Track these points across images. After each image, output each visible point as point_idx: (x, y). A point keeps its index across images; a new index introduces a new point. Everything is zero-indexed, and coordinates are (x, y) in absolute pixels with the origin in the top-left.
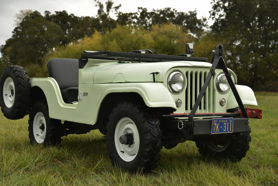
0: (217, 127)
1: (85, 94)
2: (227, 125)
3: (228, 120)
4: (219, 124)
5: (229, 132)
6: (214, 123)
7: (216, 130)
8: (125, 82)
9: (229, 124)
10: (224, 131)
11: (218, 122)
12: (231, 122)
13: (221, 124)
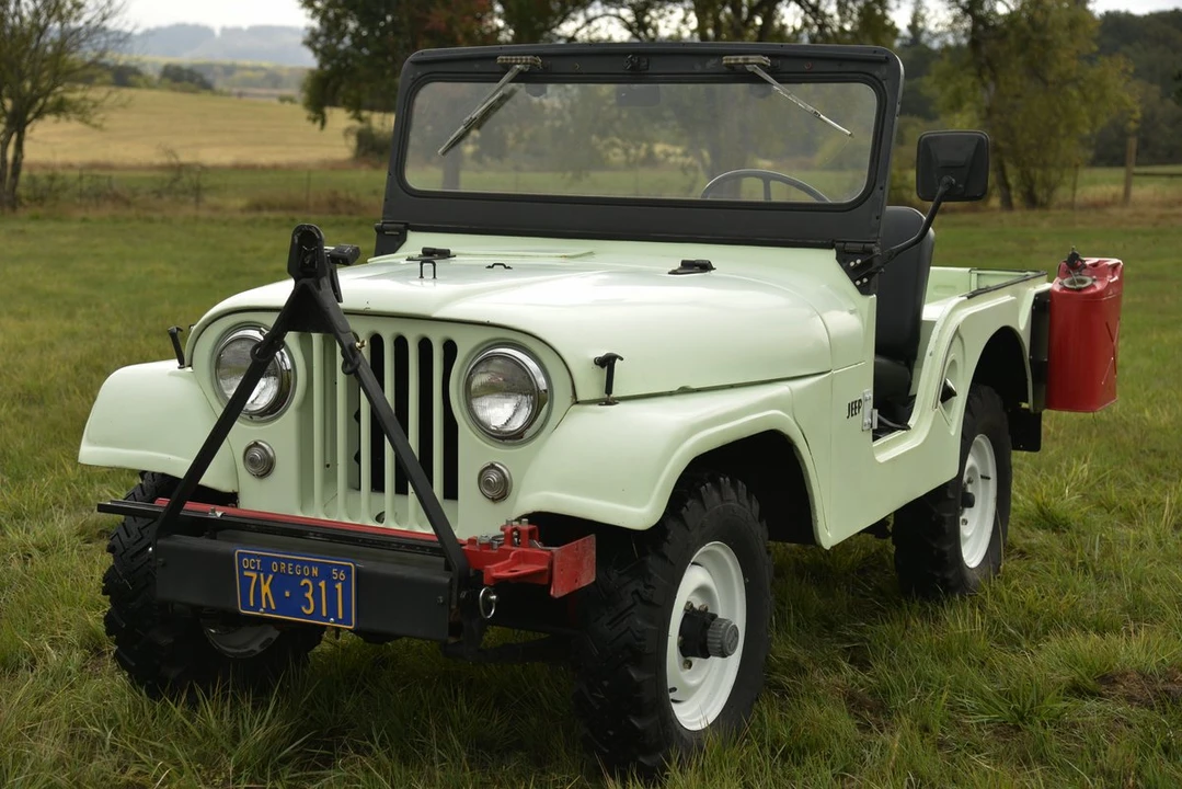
0: (265, 589)
4: (271, 577)
5: (335, 622)
6: (242, 569)
11: (266, 569)
12: (338, 580)
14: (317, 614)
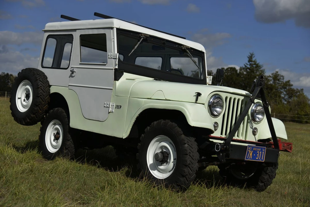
0: (251, 154)
1: (117, 107)
2: (260, 153)
3: (262, 149)
7: (249, 157)
8: (165, 99)
9: (262, 153)
10: (257, 159)
11: (252, 150)
13: (255, 152)
14: (258, 159)
